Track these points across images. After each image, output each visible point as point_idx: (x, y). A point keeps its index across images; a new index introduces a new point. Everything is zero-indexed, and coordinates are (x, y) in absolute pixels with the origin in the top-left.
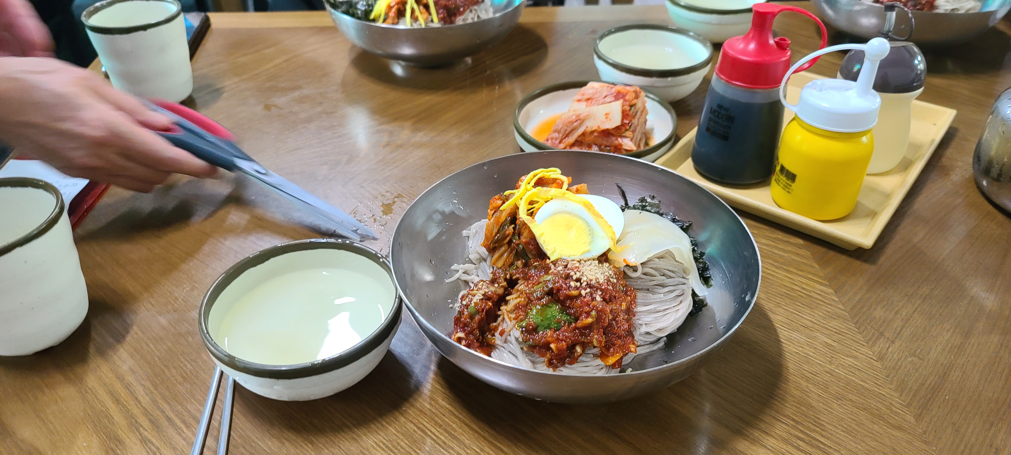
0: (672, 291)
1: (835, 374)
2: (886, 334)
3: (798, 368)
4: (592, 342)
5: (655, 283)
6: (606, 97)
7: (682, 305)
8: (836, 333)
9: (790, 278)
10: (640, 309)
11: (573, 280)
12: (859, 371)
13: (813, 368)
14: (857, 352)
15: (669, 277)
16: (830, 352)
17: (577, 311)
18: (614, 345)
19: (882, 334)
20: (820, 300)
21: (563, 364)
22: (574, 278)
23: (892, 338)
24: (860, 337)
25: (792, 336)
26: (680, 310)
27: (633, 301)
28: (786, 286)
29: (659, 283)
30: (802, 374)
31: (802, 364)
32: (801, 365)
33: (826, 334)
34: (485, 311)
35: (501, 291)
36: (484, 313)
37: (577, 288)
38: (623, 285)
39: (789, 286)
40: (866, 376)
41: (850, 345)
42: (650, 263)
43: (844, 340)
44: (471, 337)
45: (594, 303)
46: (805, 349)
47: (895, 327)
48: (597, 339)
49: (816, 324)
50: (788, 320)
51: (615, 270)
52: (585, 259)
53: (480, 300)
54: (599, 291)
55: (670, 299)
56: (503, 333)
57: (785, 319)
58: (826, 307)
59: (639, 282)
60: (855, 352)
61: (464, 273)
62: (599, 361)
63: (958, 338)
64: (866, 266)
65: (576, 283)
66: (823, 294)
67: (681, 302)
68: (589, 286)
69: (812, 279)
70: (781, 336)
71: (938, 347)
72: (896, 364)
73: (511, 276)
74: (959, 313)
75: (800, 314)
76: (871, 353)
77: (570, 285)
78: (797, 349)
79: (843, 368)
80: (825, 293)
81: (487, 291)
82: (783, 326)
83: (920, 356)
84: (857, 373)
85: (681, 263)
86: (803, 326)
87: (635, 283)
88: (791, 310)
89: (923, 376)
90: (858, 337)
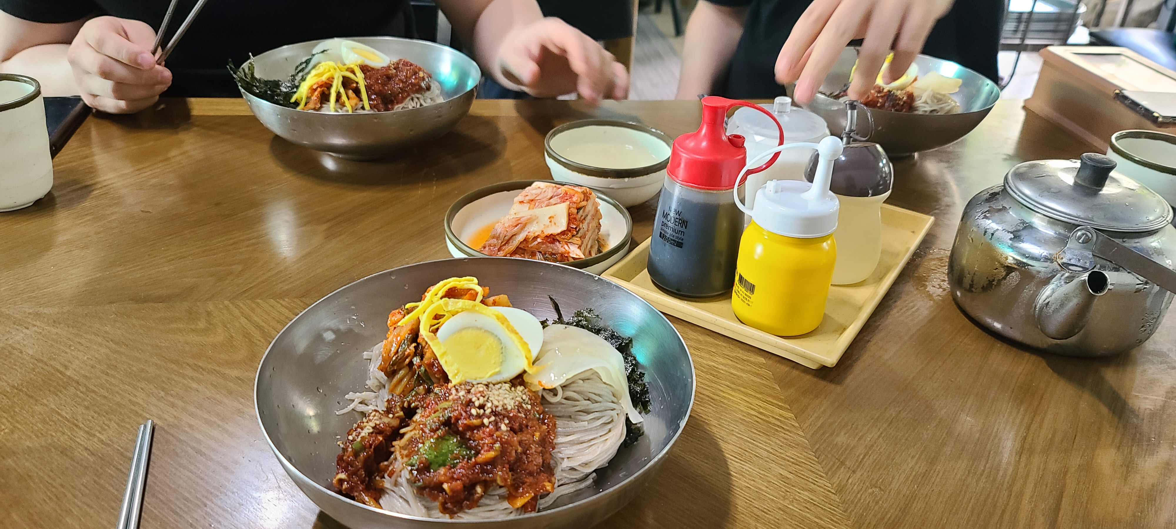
0: (598, 418)
1: (788, 510)
2: (847, 463)
3: (747, 505)
4: (495, 481)
5: (577, 409)
6: (551, 198)
7: (610, 434)
8: (793, 463)
9: (748, 402)
10: (560, 440)
11: (475, 407)
12: (815, 506)
13: (765, 505)
14: (814, 484)
15: (594, 402)
16: (785, 486)
17: (478, 444)
18: (524, 483)
19: (842, 463)
20: (778, 426)
21: (461, 509)
22: (477, 404)
23: (853, 467)
24: (819, 467)
25: (743, 468)
26: (608, 441)
27: (552, 430)
28: (742, 411)
29: (582, 408)
30: (752, 512)
31: (753, 501)
32: (751, 501)
33: (782, 465)
34: (373, 447)
35: (395, 423)
36: (372, 450)
37: (479, 416)
38: (540, 412)
39: (745, 410)
40: (822, 512)
41: (807, 477)
42: (573, 385)
43: (802, 471)
44: (356, 479)
45: (498, 433)
46: (758, 483)
47: (857, 454)
48: (501, 476)
49: (771, 453)
50: (740, 450)
51: (531, 395)
52: (494, 382)
53: (369, 433)
54: (506, 419)
55: (595, 427)
56: (393, 474)
57: (737, 448)
58: (785, 434)
59: (559, 409)
60: (812, 484)
61: (361, 403)
62: (506, 504)
63: (923, 465)
64: (832, 386)
65: (478, 410)
66: (782, 419)
67: (610, 431)
68: (494, 413)
69: (772, 403)
70: (731, 468)
71: (901, 476)
72: (856, 496)
73: (409, 404)
74: (926, 436)
75: (754, 442)
76: (830, 485)
77: (471, 413)
78: (748, 483)
79: (798, 504)
80: (785, 418)
81: (378, 422)
82: (735, 457)
83: (882, 487)
84: (812, 508)
85: (610, 385)
86: (757, 456)
87: (555, 410)
88: (746, 438)
89: (883, 509)
90: (817, 468)
